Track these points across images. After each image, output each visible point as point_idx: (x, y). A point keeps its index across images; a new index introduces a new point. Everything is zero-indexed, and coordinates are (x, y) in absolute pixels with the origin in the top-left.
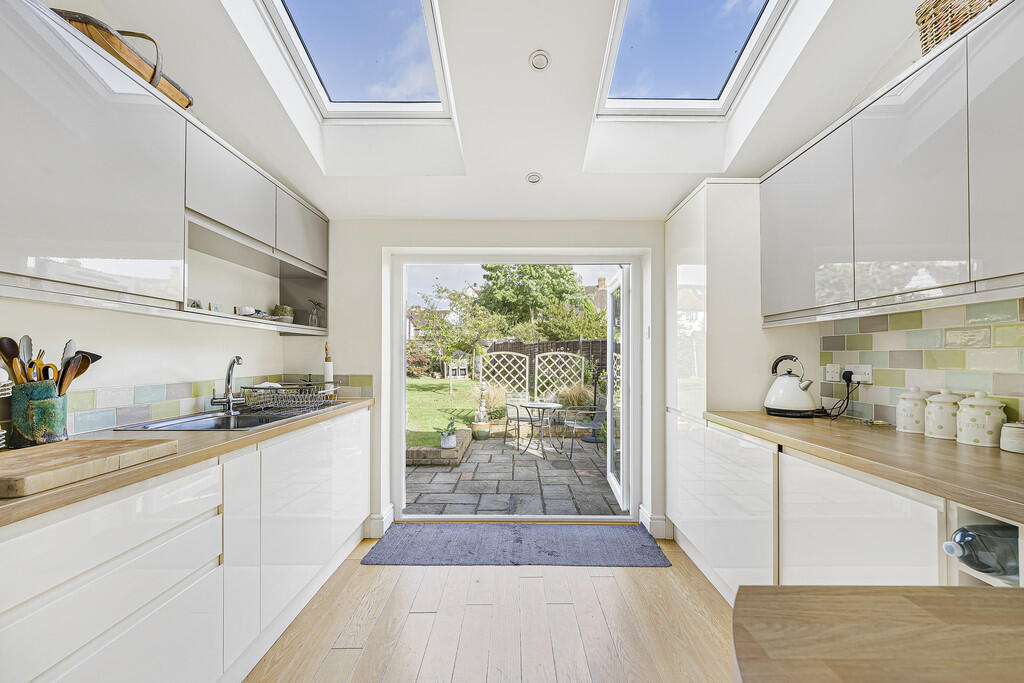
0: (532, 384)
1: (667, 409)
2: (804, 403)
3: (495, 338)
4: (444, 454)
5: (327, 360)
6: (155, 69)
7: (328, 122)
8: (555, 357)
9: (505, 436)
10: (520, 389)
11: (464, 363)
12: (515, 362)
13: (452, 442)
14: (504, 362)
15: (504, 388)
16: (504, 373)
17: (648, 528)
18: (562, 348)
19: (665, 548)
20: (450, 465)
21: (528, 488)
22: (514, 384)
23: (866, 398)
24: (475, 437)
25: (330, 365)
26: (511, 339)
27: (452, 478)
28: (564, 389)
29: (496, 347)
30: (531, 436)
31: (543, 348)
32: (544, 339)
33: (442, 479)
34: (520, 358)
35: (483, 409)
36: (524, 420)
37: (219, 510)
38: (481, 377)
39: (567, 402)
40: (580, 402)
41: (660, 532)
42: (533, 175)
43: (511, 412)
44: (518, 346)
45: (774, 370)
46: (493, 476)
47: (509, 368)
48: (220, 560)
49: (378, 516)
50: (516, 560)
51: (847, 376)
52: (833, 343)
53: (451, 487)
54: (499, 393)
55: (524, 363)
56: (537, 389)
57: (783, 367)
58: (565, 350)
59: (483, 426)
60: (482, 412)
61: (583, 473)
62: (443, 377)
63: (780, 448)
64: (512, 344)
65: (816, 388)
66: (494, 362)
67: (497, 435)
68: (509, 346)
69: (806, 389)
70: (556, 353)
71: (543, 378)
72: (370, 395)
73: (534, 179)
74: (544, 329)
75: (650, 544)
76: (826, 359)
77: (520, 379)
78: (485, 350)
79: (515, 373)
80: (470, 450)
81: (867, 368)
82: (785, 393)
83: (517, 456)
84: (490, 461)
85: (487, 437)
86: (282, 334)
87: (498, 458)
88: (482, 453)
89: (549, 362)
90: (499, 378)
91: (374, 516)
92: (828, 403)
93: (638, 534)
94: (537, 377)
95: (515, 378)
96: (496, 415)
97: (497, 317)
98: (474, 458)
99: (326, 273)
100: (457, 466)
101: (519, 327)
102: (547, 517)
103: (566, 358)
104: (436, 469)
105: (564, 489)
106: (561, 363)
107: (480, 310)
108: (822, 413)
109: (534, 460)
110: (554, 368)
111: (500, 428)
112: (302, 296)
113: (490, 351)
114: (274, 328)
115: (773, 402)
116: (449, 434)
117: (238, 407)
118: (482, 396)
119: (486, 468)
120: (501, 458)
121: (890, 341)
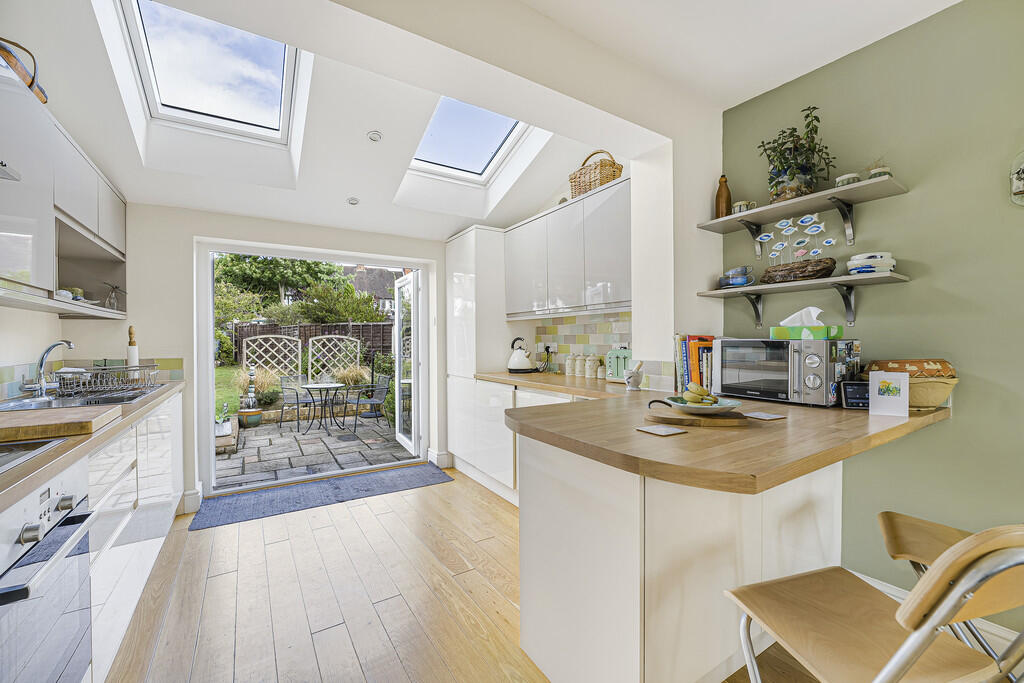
0: (305, 371)
1: (448, 376)
2: (526, 364)
5: (131, 344)
6: (33, 80)
7: (156, 120)
8: (329, 340)
9: (281, 420)
10: (291, 373)
12: (285, 346)
13: (227, 429)
15: (273, 372)
16: (273, 357)
17: (435, 463)
18: (337, 332)
19: (447, 472)
20: (227, 452)
21: (322, 459)
22: (285, 367)
23: (555, 360)
24: (243, 425)
25: (135, 350)
26: (261, 321)
27: (235, 463)
28: (341, 372)
32: (306, 322)
33: (225, 465)
34: (292, 342)
35: (253, 395)
37: (134, 464)
40: (356, 382)
41: (445, 463)
42: (353, 199)
45: (513, 347)
46: (281, 455)
47: (278, 351)
49: (192, 492)
50: (340, 499)
51: (547, 349)
52: (541, 331)
53: (239, 471)
54: (267, 377)
55: (296, 346)
56: (310, 371)
57: (516, 345)
58: (340, 334)
61: (370, 441)
63: (516, 388)
64: (263, 327)
65: (533, 356)
67: (272, 421)
68: (258, 329)
69: (528, 357)
70: (330, 336)
71: (317, 361)
72: (181, 378)
73: (353, 202)
75: (437, 472)
76: (538, 340)
77: (291, 362)
79: (285, 357)
80: (243, 437)
81: (555, 345)
82: (518, 359)
83: (300, 437)
84: (271, 444)
85: (259, 423)
87: (277, 441)
88: (257, 439)
89: (324, 345)
90: (266, 363)
91: (187, 493)
92: (538, 365)
93: (429, 468)
94: (311, 360)
95: (285, 362)
96: (267, 401)
97: (249, 295)
98: (251, 444)
99: (124, 254)
100: (233, 452)
103: (341, 341)
105: (357, 455)
106: (337, 346)
108: (536, 370)
109: (319, 438)
110: (329, 351)
111: (274, 414)
115: (512, 365)
116: (224, 421)
117: (49, 392)
118: (251, 382)
119: (270, 450)
120: (282, 441)
121: (564, 330)
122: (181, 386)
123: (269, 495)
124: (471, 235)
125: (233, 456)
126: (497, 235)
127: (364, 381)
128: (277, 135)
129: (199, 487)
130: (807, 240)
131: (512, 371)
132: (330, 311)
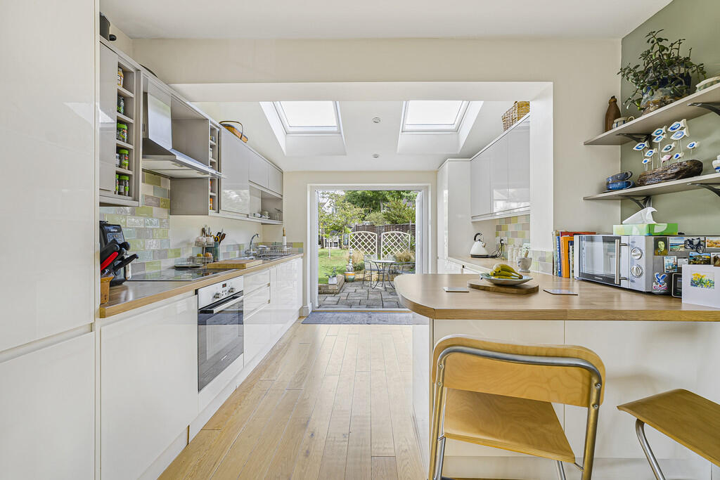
0: (379, 252)
2: (484, 252)
3: (357, 222)
4: (330, 288)
5: (284, 235)
6: (242, 134)
7: (288, 135)
8: (393, 234)
9: (364, 280)
10: (372, 253)
11: (336, 239)
12: (369, 238)
13: (334, 281)
14: (363, 237)
15: (363, 252)
16: (363, 244)
20: (334, 293)
21: (376, 303)
22: (369, 250)
23: (506, 250)
24: (346, 281)
25: (285, 238)
26: (367, 223)
27: (336, 299)
28: (398, 253)
29: (357, 228)
30: (378, 280)
31: (387, 228)
32: (388, 223)
33: (330, 299)
34: (372, 235)
35: (351, 264)
36: (374, 270)
37: (269, 285)
38: (350, 246)
39: (399, 259)
40: (407, 260)
43: (367, 266)
44: (372, 228)
45: (475, 239)
46: (357, 298)
47: (366, 241)
48: (269, 301)
49: (306, 307)
50: (369, 323)
51: (501, 241)
52: (499, 228)
53: (336, 302)
54: (359, 255)
55: (375, 238)
56: (382, 253)
57: (477, 238)
58: (399, 230)
59: (351, 275)
60: (351, 266)
62: (323, 248)
63: (463, 267)
64: (368, 226)
66: (357, 237)
67: (359, 280)
68: (366, 228)
69: (484, 247)
70: (394, 232)
71: (386, 247)
72: (303, 251)
73: (376, 156)
74: (388, 217)
76: (495, 235)
77: (372, 247)
78: (350, 230)
79: (369, 244)
80: (344, 287)
81: (506, 238)
82: (477, 248)
83: (371, 290)
84: (355, 292)
85: (353, 281)
86: (262, 224)
87: (360, 290)
88: (350, 288)
90: (360, 247)
91: (304, 306)
92: (497, 253)
94: (382, 246)
95: (369, 247)
96: (359, 268)
97: (358, 209)
98: (347, 291)
99: (282, 196)
100: (337, 293)
101: (373, 215)
102: (384, 309)
103: (400, 235)
104: (326, 295)
105: (394, 303)
106: (397, 238)
107: (347, 205)
109: (380, 292)
110: (393, 241)
111: (360, 276)
112: (272, 207)
113: (353, 231)
114: (259, 221)
115: (473, 252)
116: (333, 277)
117: (254, 255)
118: (350, 257)
119: (353, 295)
120: (362, 291)
121: (511, 228)
122: (302, 255)
123: (337, 315)
124: (447, 165)
125: (337, 295)
126: (465, 163)
127: (411, 260)
128: (335, 129)
129: (309, 305)
130: (673, 145)
131: (474, 256)
132: (399, 216)
